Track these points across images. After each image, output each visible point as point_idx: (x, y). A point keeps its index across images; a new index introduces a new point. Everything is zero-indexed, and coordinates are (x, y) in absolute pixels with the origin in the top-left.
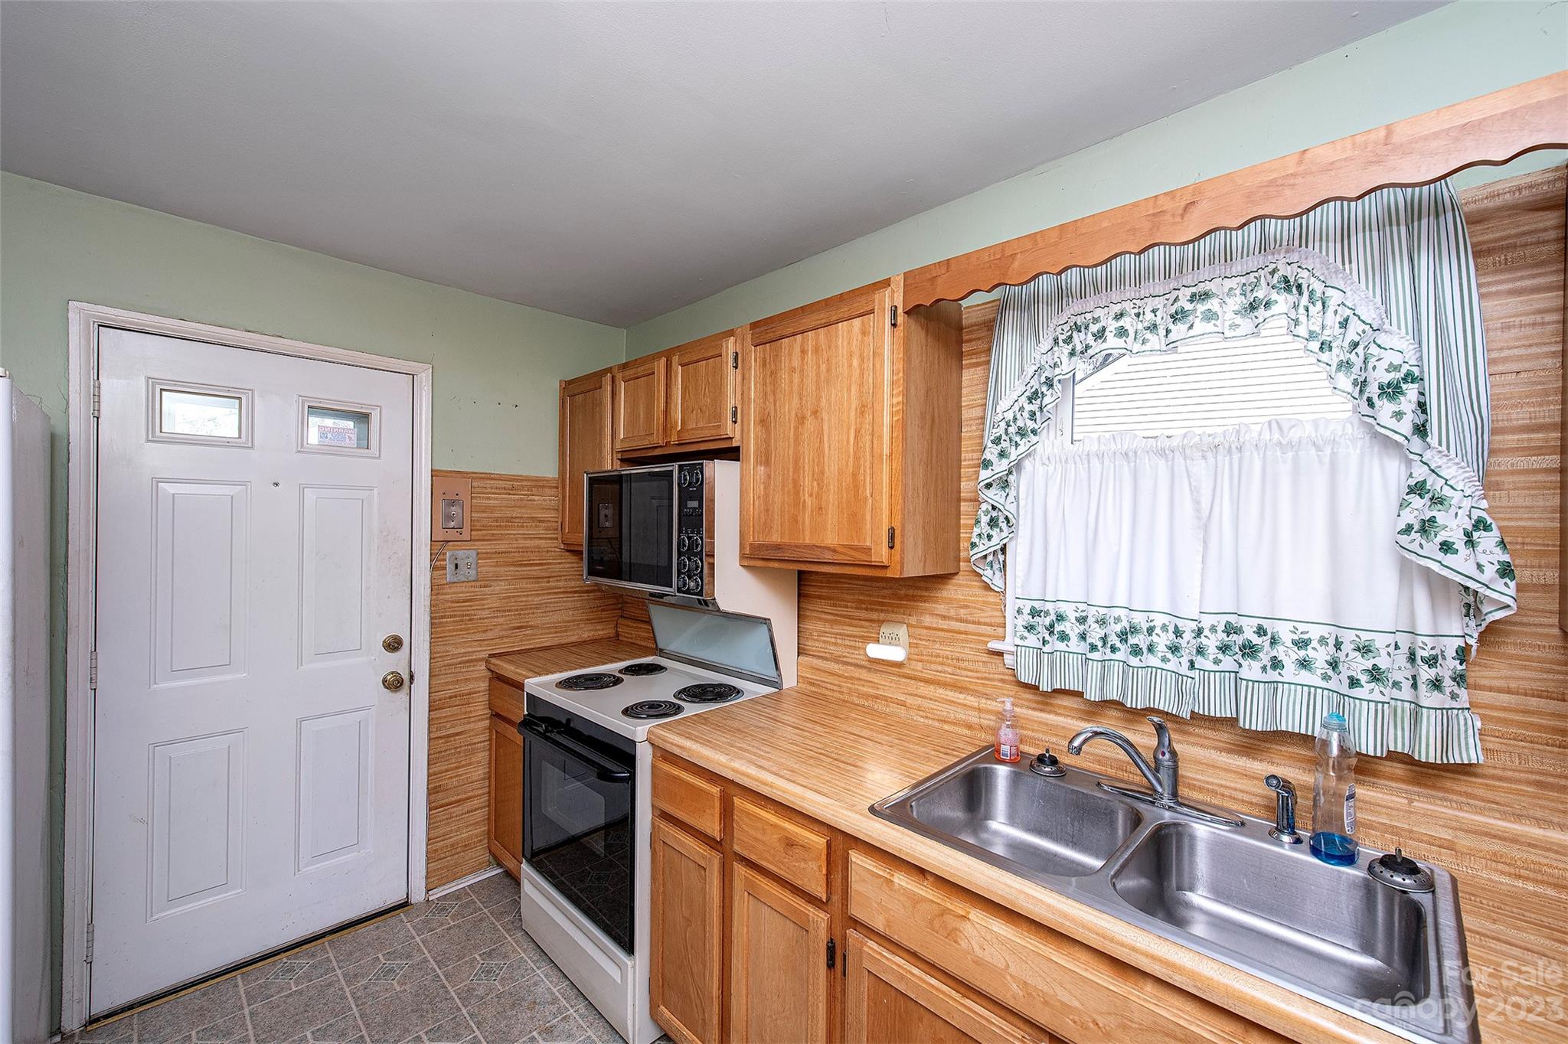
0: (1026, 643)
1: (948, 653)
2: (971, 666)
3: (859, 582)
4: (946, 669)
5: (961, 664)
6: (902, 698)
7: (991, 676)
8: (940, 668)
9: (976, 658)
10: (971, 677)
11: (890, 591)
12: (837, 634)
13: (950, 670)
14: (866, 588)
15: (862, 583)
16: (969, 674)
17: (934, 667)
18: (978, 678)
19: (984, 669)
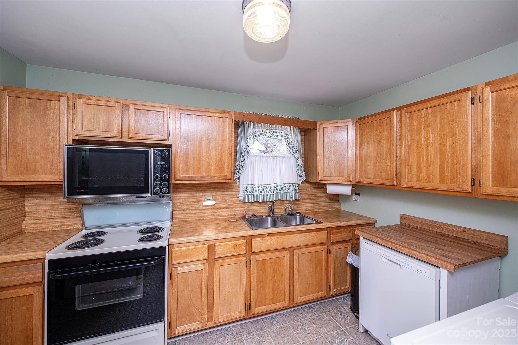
0: (245, 194)
1: (224, 200)
2: (230, 202)
3: (196, 186)
4: (224, 204)
5: (228, 202)
6: (213, 214)
7: (235, 203)
8: (222, 204)
9: (232, 200)
10: (231, 204)
11: (207, 187)
12: (187, 202)
13: (225, 204)
14: (198, 187)
15: (197, 186)
16: (230, 204)
17: (220, 204)
18: (232, 204)
19: (234, 202)
